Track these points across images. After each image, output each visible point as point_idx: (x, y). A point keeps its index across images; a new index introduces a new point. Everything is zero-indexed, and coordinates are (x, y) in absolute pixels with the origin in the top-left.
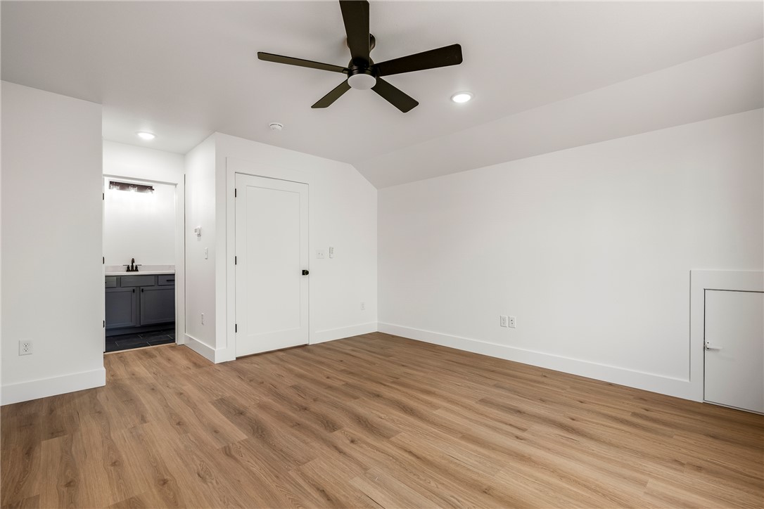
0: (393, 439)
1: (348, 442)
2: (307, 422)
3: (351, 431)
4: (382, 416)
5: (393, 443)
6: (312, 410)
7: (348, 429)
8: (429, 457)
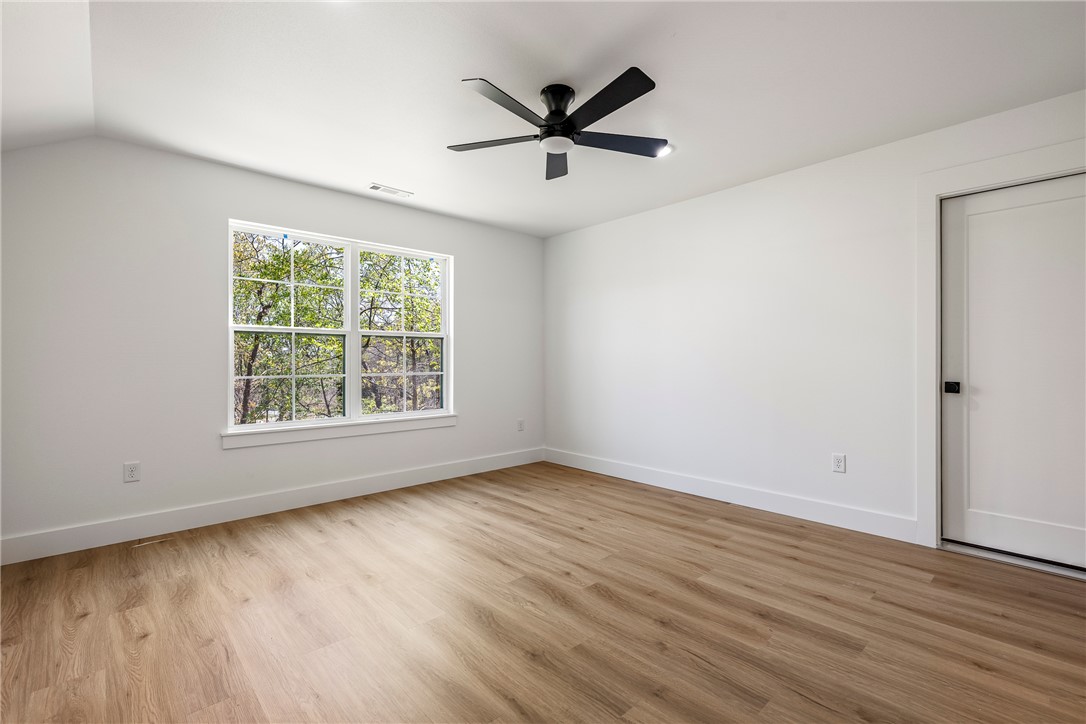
0: (520, 576)
1: (573, 573)
2: (640, 598)
3: (573, 585)
4: (531, 608)
5: (522, 572)
6: (650, 621)
7: (578, 587)
8: (488, 560)
